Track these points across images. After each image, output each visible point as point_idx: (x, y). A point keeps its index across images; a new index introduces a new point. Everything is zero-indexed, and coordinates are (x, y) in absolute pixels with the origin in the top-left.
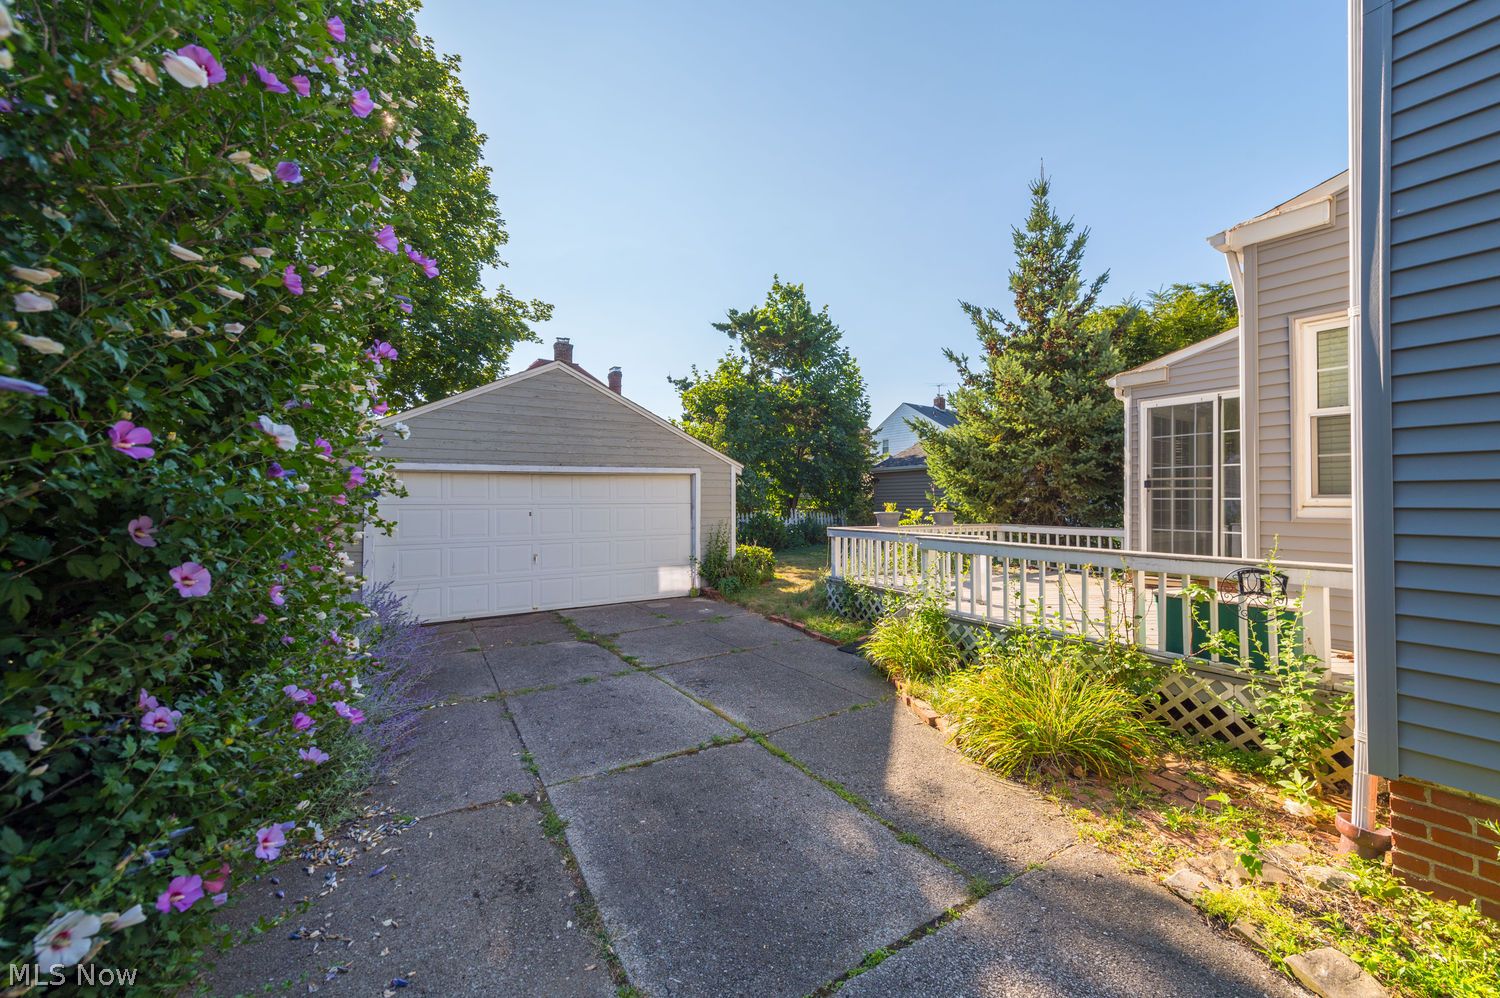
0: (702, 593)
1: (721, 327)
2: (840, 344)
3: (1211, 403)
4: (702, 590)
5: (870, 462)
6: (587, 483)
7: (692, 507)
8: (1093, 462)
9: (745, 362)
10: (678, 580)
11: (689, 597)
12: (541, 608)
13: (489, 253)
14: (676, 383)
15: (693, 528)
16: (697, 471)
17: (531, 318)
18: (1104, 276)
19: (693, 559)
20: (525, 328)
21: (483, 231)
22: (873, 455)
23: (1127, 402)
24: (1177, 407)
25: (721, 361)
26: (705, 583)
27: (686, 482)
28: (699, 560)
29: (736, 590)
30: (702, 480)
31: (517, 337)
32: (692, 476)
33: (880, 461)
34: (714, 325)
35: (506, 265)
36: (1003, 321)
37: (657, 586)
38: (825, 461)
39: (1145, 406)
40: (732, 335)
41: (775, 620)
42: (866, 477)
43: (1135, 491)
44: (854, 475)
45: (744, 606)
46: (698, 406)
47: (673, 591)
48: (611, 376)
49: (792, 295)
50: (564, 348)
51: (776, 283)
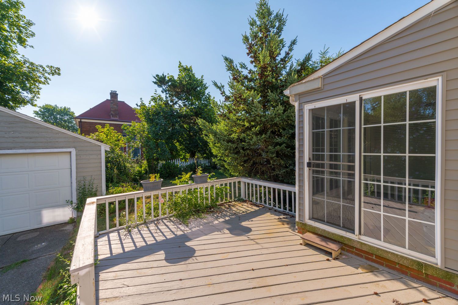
3: (354, 102)
7: (71, 170)
8: (284, 145)
15: (72, 183)
18: (295, 40)
23: (296, 105)
24: (329, 108)
27: (67, 156)
30: (77, 155)
32: (70, 152)
36: (247, 69)
39: (308, 107)
43: (301, 169)
47: (55, 221)
49: (187, 70)
50: (114, 95)
51: (180, 65)
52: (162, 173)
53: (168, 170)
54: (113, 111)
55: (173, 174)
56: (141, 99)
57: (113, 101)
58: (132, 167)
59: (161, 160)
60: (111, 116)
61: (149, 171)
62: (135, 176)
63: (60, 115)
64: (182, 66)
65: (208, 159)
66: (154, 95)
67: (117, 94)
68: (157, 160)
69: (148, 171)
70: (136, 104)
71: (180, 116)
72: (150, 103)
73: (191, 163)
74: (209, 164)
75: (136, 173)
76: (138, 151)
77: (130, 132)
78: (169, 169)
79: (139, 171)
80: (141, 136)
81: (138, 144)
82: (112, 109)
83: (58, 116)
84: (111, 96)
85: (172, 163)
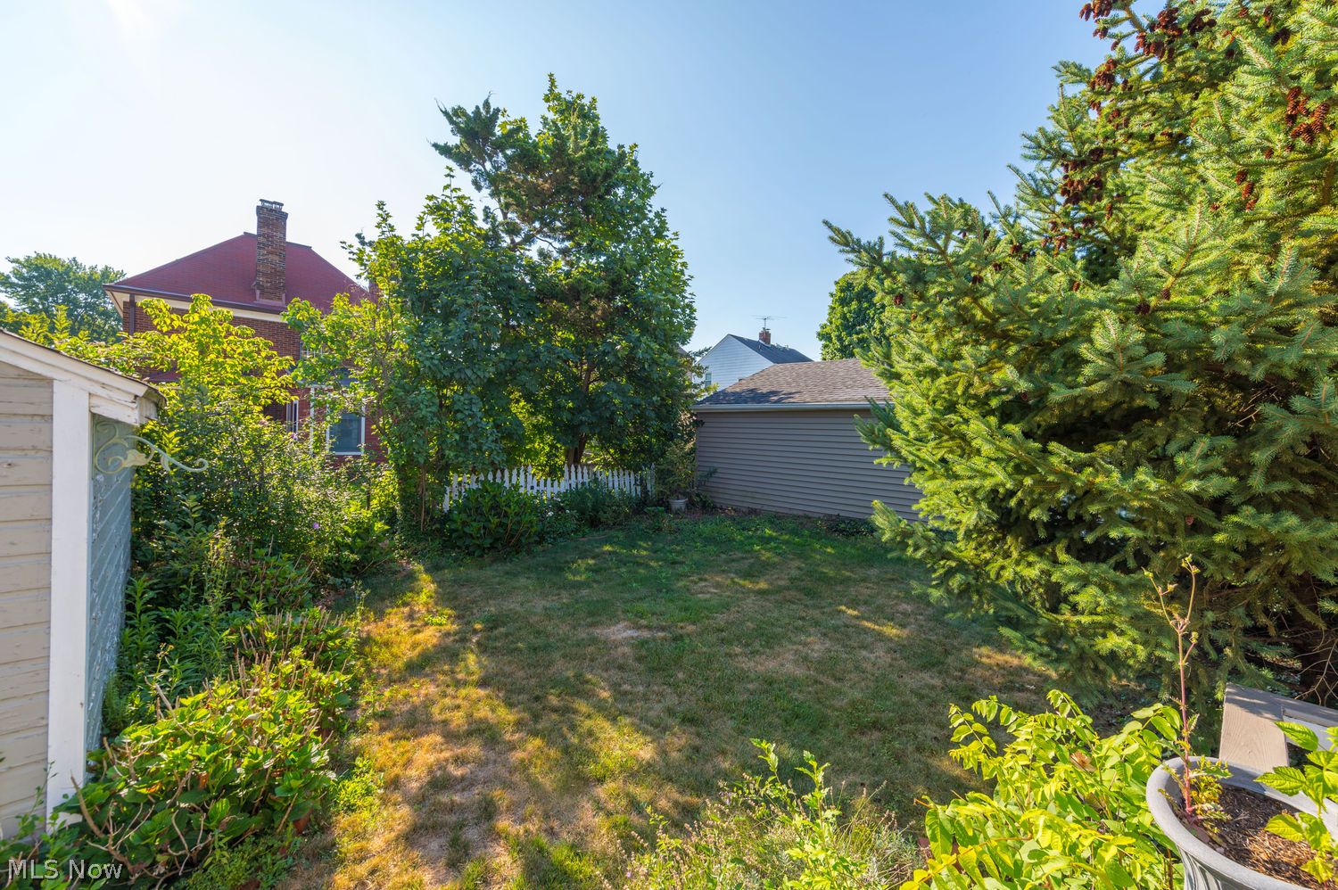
1: (445, 151)
2: (654, 203)
5: (692, 396)
22: (695, 387)
25: (431, 198)
33: (706, 395)
34: (436, 146)
38: (621, 391)
40: (462, 163)
42: (685, 418)
44: (666, 413)
49: (577, 112)
50: (272, 216)
51: (551, 90)
52: (467, 530)
53: (495, 520)
54: (265, 275)
55: (512, 537)
56: (381, 205)
57: (268, 237)
58: (324, 503)
59: (455, 471)
60: (258, 292)
61: (405, 518)
62: (339, 546)
63: (89, 293)
64: (558, 98)
65: (635, 472)
66: (438, 193)
67: (286, 215)
68: (442, 468)
69: (399, 517)
70: (359, 236)
71: (549, 291)
72: (423, 224)
73: (574, 486)
74: (639, 488)
75: (346, 532)
76: (355, 425)
77: (325, 339)
78: (498, 515)
79: (360, 523)
80: (378, 361)
81: (359, 396)
82: (261, 268)
83: (82, 296)
84: (259, 218)
85: (507, 485)
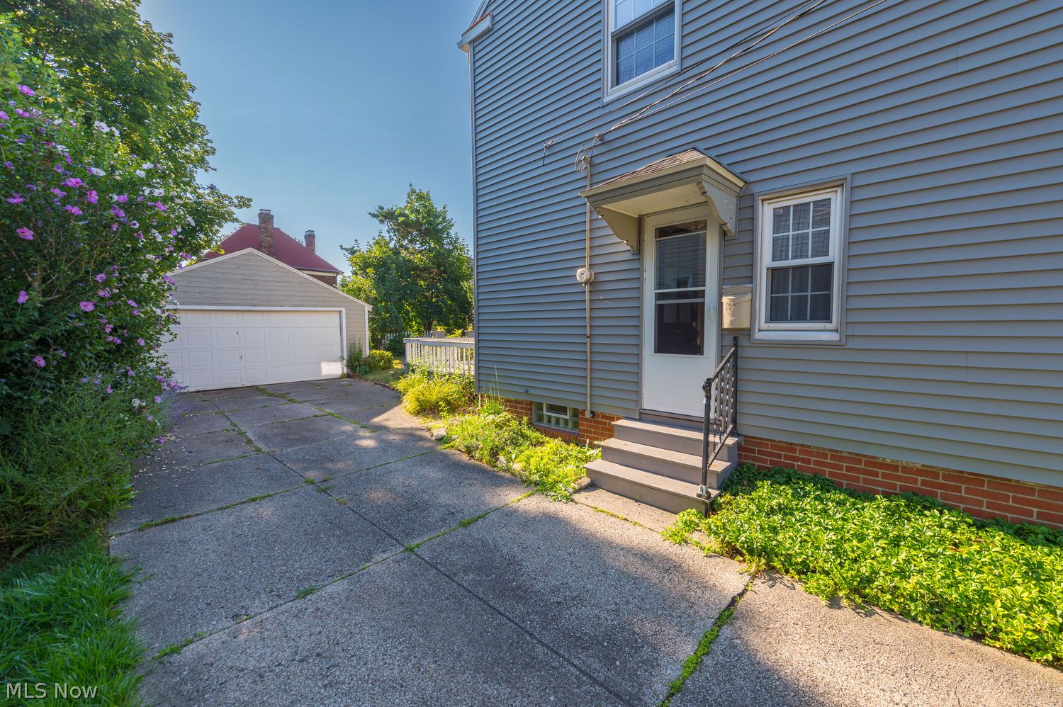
0: (348, 376)
1: (374, 216)
2: (452, 232)
4: (348, 374)
6: (273, 316)
7: (341, 329)
9: (391, 239)
10: (333, 369)
11: (340, 378)
12: (247, 385)
13: (201, 162)
14: (346, 250)
15: (342, 341)
16: (343, 309)
17: (236, 206)
19: (342, 358)
20: (231, 214)
21: (196, 146)
25: (374, 239)
26: (349, 371)
27: (337, 316)
28: (346, 358)
29: (366, 373)
30: (346, 314)
31: (226, 220)
32: (340, 312)
34: (370, 214)
35: (215, 170)
37: (320, 373)
40: (382, 222)
41: (378, 384)
45: (367, 380)
46: (360, 266)
47: (330, 375)
48: (306, 237)
49: (423, 197)
50: (266, 217)
57: (265, 228)
